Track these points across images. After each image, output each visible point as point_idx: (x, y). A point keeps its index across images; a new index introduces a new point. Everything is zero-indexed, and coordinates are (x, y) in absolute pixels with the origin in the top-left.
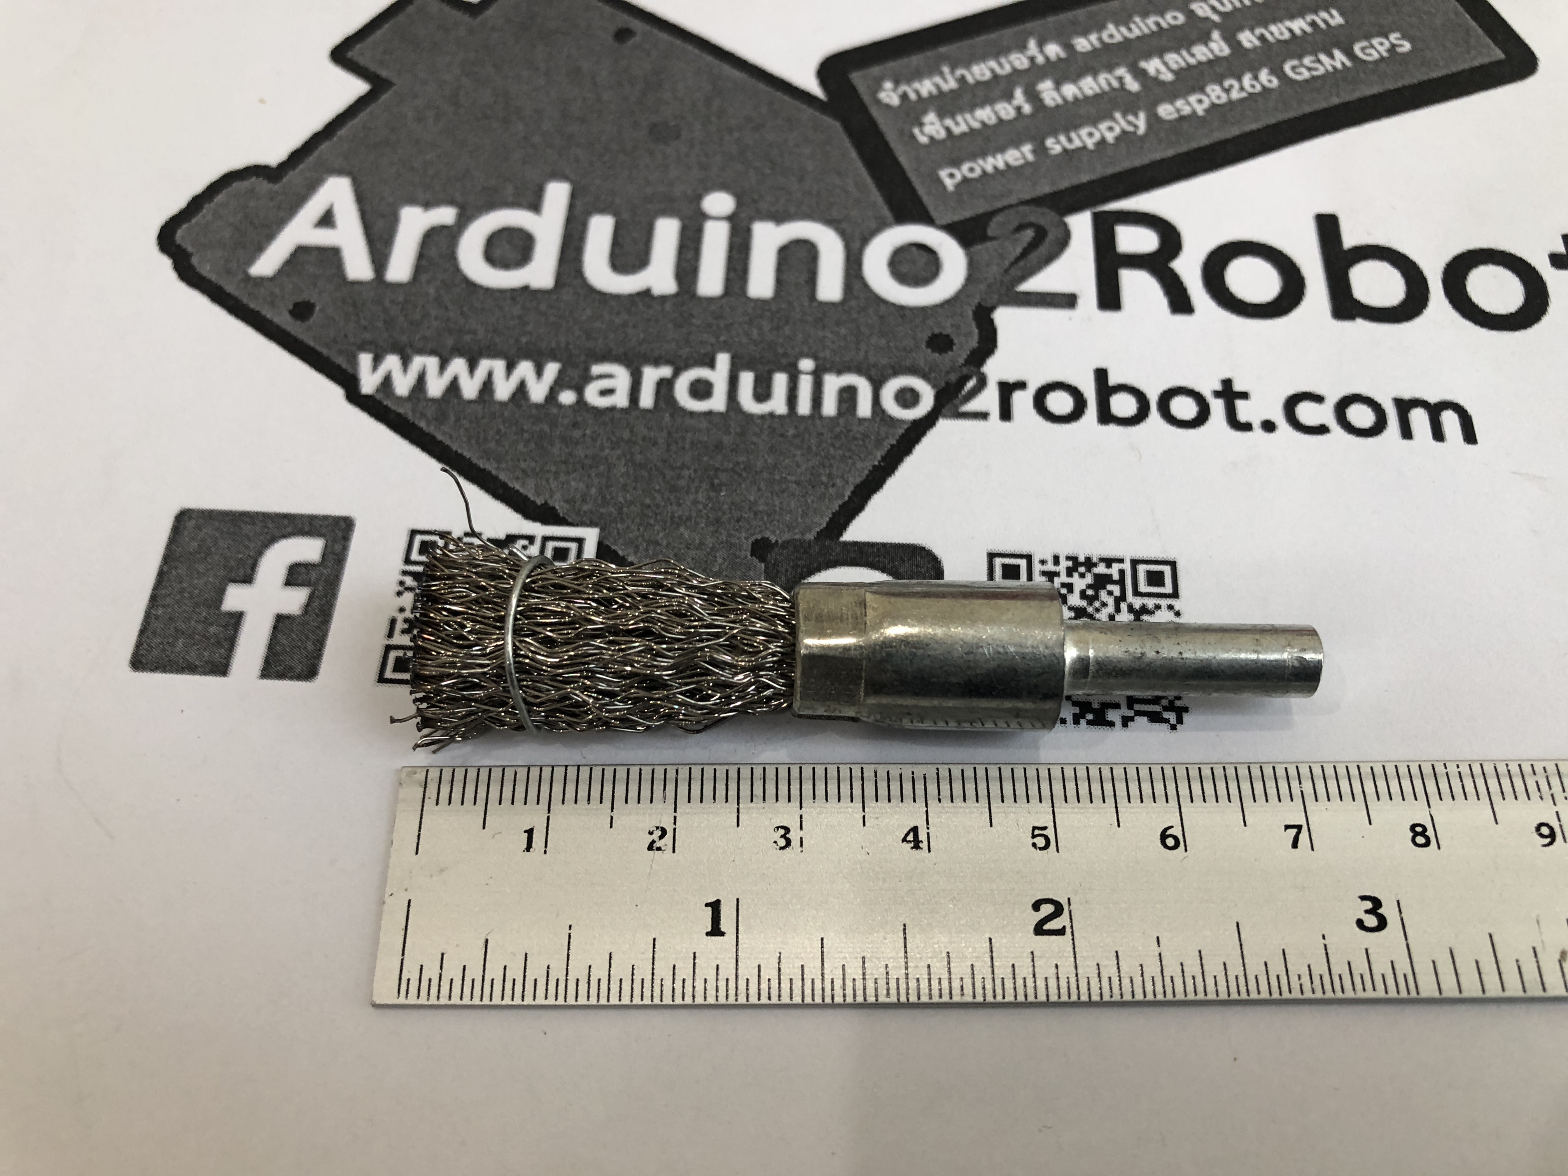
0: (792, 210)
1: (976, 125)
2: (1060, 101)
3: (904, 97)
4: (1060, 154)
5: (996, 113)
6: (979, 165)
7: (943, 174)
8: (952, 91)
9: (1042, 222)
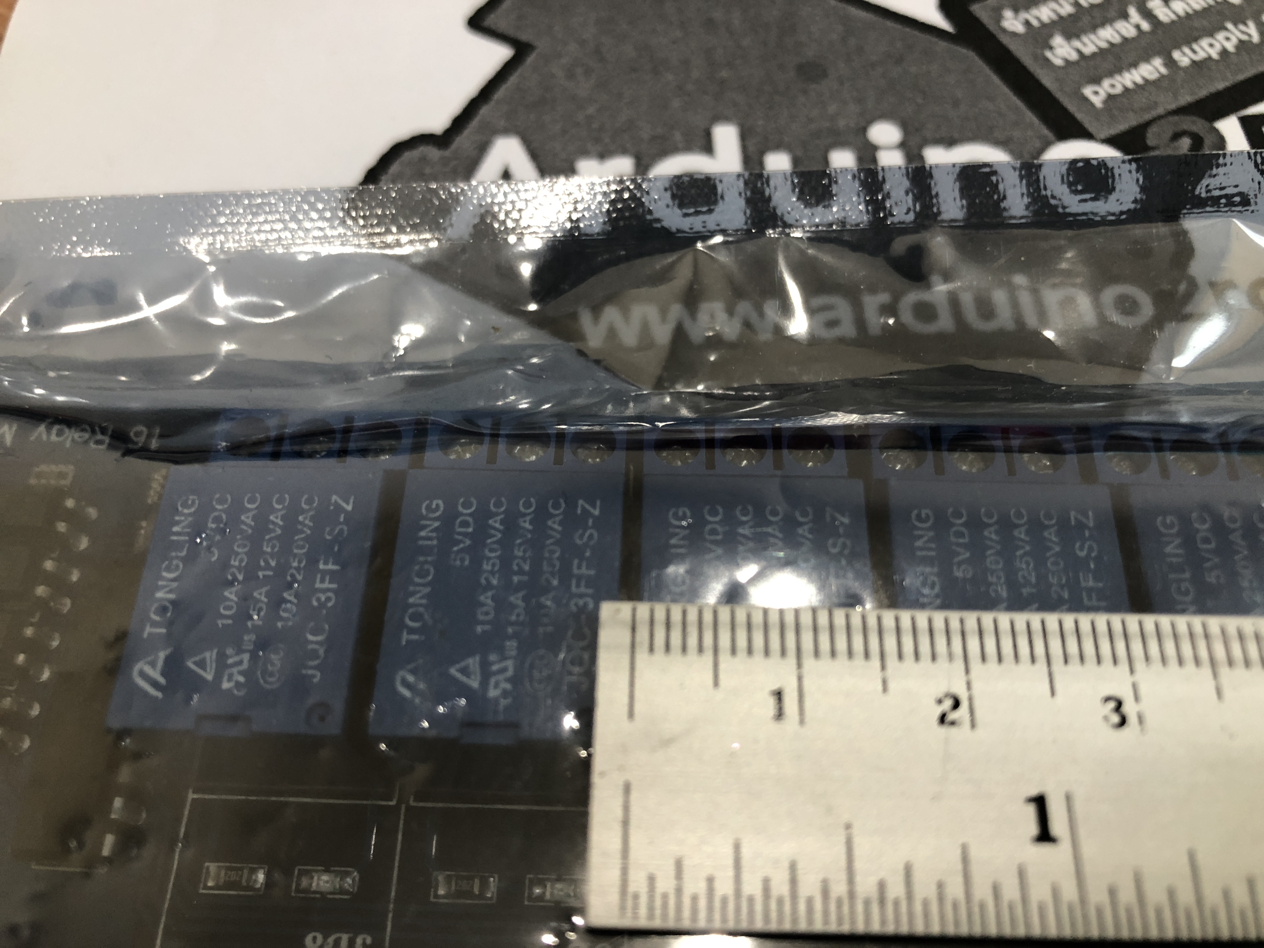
0: (956, 135)
1: (1104, 45)
2: (1173, 17)
3: (1027, 23)
4: (1191, 66)
5: (1118, 32)
6: (1118, 81)
7: (1088, 91)
8: (1070, 15)
9: (1194, 129)
